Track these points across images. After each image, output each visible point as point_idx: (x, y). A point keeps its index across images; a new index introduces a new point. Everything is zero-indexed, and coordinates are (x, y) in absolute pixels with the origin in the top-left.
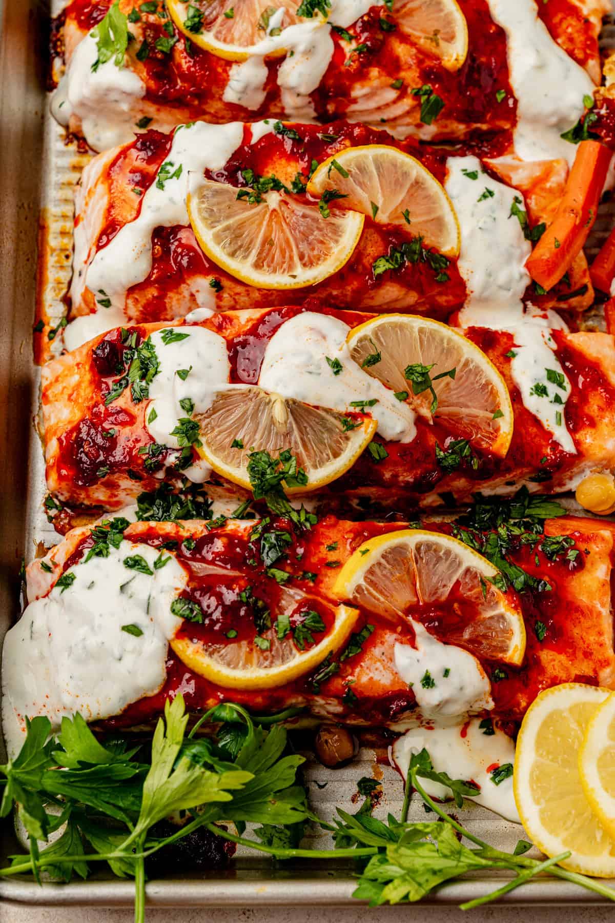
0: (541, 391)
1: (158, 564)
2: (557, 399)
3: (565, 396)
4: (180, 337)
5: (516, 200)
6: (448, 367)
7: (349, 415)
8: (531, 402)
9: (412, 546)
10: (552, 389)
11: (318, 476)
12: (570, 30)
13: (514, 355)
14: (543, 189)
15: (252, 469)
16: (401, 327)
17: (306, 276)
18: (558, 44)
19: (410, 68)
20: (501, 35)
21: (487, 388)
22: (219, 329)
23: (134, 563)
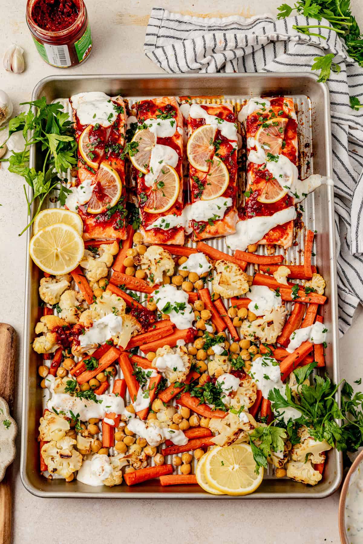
0: (163, 221)
1: (109, 121)
2: (161, 226)
3: (163, 228)
4: (172, 126)
5: (219, 217)
6: (166, 194)
7: (149, 166)
8: (160, 219)
9: (116, 184)
10: (164, 224)
11: (133, 159)
12: (275, 235)
13: (174, 215)
14: (225, 225)
15: (135, 142)
16: (175, 181)
17: (190, 157)
18: (270, 231)
19: (257, 187)
20: (271, 214)
21: (161, 206)
22: (175, 135)
23: (111, 115)
